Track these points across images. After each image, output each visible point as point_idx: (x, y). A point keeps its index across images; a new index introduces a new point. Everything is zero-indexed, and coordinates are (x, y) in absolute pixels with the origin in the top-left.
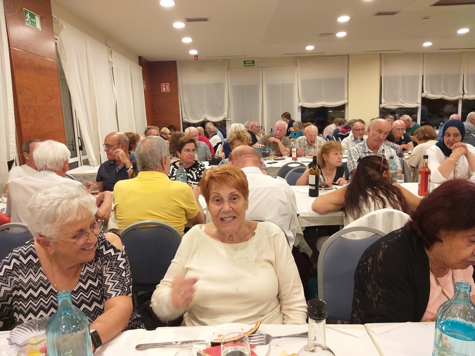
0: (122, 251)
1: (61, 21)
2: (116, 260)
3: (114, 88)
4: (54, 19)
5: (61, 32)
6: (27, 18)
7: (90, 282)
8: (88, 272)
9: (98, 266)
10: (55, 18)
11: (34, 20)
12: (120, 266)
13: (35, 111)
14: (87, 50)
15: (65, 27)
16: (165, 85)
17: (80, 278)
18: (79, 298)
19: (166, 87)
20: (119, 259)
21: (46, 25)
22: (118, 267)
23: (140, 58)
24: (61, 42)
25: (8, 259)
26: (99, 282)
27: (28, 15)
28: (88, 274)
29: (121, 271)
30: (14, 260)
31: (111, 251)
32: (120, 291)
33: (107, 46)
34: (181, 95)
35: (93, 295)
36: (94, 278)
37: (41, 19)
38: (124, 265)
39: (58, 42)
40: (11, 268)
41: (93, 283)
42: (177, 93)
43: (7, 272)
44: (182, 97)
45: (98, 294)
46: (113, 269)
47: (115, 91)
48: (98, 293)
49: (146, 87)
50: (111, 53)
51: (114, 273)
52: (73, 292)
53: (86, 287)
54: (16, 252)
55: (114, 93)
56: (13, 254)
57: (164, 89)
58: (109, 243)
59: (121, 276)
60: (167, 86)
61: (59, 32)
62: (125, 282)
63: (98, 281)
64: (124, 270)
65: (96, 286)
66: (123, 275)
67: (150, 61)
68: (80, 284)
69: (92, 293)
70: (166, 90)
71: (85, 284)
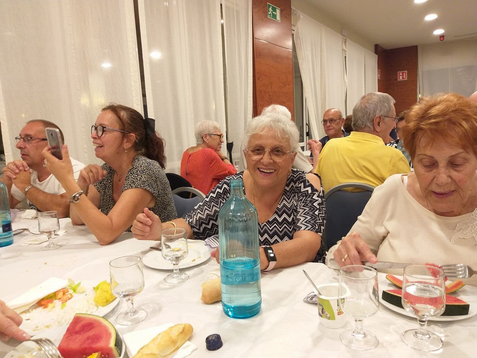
0: (319, 191)
1: (299, 12)
2: (312, 198)
3: (345, 76)
4: (292, 11)
5: (298, 23)
6: (269, 11)
7: (285, 216)
8: (284, 205)
9: (295, 203)
10: (294, 10)
11: (275, 13)
12: (314, 204)
13: (270, 96)
14: (321, 41)
15: (302, 17)
16: (403, 73)
17: (277, 210)
18: (272, 229)
19: (403, 75)
20: (315, 197)
21: (285, 17)
22: (312, 204)
23: (376, 46)
24: (298, 32)
25: (220, 184)
26: (293, 218)
27: (270, 9)
28: (284, 208)
29: (314, 209)
30: (225, 186)
31: (309, 189)
32: (310, 226)
33: (342, 35)
34: (421, 82)
35: (285, 230)
36: (289, 213)
37: (281, 11)
38: (319, 204)
39: (294, 33)
40: (221, 191)
41: (287, 217)
42: (416, 81)
43: (219, 195)
44: (421, 85)
45: (291, 230)
46: (307, 205)
47: (346, 80)
48: (290, 228)
49: (381, 76)
50: (345, 42)
51: (308, 209)
52: (269, 221)
53: (280, 220)
54: (227, 179)
55: (345, 82)
56: (225, 180)
57: (401, 77)
58: (308, 182)
59: (314, 213)
60: (405, 74)
61: (296, 23)
62: (317, 220)
63: (292, 216)
64: (317, 209)
65: (290, 221)
66: (317, 213)
67: (387, 49)
68: (276, 216)
69: (285, 227)
70: (403, 78)
71: (280, 216)
